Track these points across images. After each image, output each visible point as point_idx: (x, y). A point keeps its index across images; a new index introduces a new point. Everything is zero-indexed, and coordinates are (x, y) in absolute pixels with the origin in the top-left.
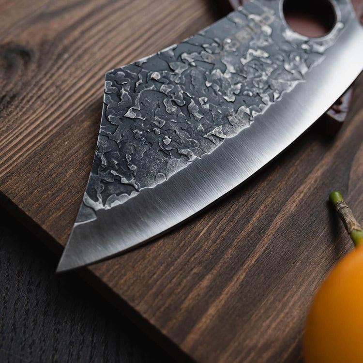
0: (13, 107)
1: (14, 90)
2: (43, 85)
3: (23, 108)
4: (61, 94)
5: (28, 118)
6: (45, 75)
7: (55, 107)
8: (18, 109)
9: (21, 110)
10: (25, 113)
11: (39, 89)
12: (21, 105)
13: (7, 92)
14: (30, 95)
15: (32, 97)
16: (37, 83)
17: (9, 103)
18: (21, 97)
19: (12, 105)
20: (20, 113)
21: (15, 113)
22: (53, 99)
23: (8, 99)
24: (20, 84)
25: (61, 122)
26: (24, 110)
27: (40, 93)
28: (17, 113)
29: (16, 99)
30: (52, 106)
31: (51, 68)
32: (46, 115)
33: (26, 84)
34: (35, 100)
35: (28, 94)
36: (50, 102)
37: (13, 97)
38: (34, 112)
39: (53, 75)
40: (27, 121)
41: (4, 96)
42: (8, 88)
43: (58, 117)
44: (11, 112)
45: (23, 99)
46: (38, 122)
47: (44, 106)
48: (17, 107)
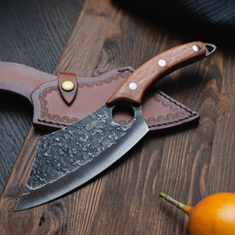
0: (69, 230)
1: (64, 223)
2: (74, 215)
3: (72, 228)
4: (83, 215)
5: (77, 232)
6: (72, 210)
7: (84, 222)
8: (71, 230)
9: (72, 230)
10: (74, 230)
11: (73, 218)
12: (71, 228)
13: (62, 225)
14: (72, 222)
15: (73, 222)
16: (71, 215)
17: (66, 229)
18: (69, 225)
19: (68, 230)
20: (73, 231)
21: (71, 232)
22: (81, 219)
23: (64, 228)
24: (65, 219)
25: (89, 227)
26: (73, 229)
27: (75, 219)
28: (72, 232)
29: (67, 226)
30: (82, 222)
31: (72, 206)
32: (82, 227)
33: (67, 218)
34: (75, 223)
35: (70, 222)
36: (80, 221)
37: (66, 226)
38: (77, 228)
39: (75, 209)
40: (77, 233)
41: (63, 227)
42: (62, 223)
43: (87, 226)
44: (69, 233)
45: (70, 225)
46: (81, 232)
47: (79, 224)
48: (70, 229)
